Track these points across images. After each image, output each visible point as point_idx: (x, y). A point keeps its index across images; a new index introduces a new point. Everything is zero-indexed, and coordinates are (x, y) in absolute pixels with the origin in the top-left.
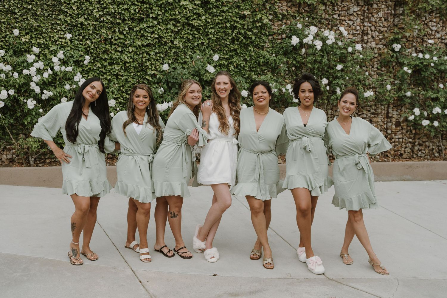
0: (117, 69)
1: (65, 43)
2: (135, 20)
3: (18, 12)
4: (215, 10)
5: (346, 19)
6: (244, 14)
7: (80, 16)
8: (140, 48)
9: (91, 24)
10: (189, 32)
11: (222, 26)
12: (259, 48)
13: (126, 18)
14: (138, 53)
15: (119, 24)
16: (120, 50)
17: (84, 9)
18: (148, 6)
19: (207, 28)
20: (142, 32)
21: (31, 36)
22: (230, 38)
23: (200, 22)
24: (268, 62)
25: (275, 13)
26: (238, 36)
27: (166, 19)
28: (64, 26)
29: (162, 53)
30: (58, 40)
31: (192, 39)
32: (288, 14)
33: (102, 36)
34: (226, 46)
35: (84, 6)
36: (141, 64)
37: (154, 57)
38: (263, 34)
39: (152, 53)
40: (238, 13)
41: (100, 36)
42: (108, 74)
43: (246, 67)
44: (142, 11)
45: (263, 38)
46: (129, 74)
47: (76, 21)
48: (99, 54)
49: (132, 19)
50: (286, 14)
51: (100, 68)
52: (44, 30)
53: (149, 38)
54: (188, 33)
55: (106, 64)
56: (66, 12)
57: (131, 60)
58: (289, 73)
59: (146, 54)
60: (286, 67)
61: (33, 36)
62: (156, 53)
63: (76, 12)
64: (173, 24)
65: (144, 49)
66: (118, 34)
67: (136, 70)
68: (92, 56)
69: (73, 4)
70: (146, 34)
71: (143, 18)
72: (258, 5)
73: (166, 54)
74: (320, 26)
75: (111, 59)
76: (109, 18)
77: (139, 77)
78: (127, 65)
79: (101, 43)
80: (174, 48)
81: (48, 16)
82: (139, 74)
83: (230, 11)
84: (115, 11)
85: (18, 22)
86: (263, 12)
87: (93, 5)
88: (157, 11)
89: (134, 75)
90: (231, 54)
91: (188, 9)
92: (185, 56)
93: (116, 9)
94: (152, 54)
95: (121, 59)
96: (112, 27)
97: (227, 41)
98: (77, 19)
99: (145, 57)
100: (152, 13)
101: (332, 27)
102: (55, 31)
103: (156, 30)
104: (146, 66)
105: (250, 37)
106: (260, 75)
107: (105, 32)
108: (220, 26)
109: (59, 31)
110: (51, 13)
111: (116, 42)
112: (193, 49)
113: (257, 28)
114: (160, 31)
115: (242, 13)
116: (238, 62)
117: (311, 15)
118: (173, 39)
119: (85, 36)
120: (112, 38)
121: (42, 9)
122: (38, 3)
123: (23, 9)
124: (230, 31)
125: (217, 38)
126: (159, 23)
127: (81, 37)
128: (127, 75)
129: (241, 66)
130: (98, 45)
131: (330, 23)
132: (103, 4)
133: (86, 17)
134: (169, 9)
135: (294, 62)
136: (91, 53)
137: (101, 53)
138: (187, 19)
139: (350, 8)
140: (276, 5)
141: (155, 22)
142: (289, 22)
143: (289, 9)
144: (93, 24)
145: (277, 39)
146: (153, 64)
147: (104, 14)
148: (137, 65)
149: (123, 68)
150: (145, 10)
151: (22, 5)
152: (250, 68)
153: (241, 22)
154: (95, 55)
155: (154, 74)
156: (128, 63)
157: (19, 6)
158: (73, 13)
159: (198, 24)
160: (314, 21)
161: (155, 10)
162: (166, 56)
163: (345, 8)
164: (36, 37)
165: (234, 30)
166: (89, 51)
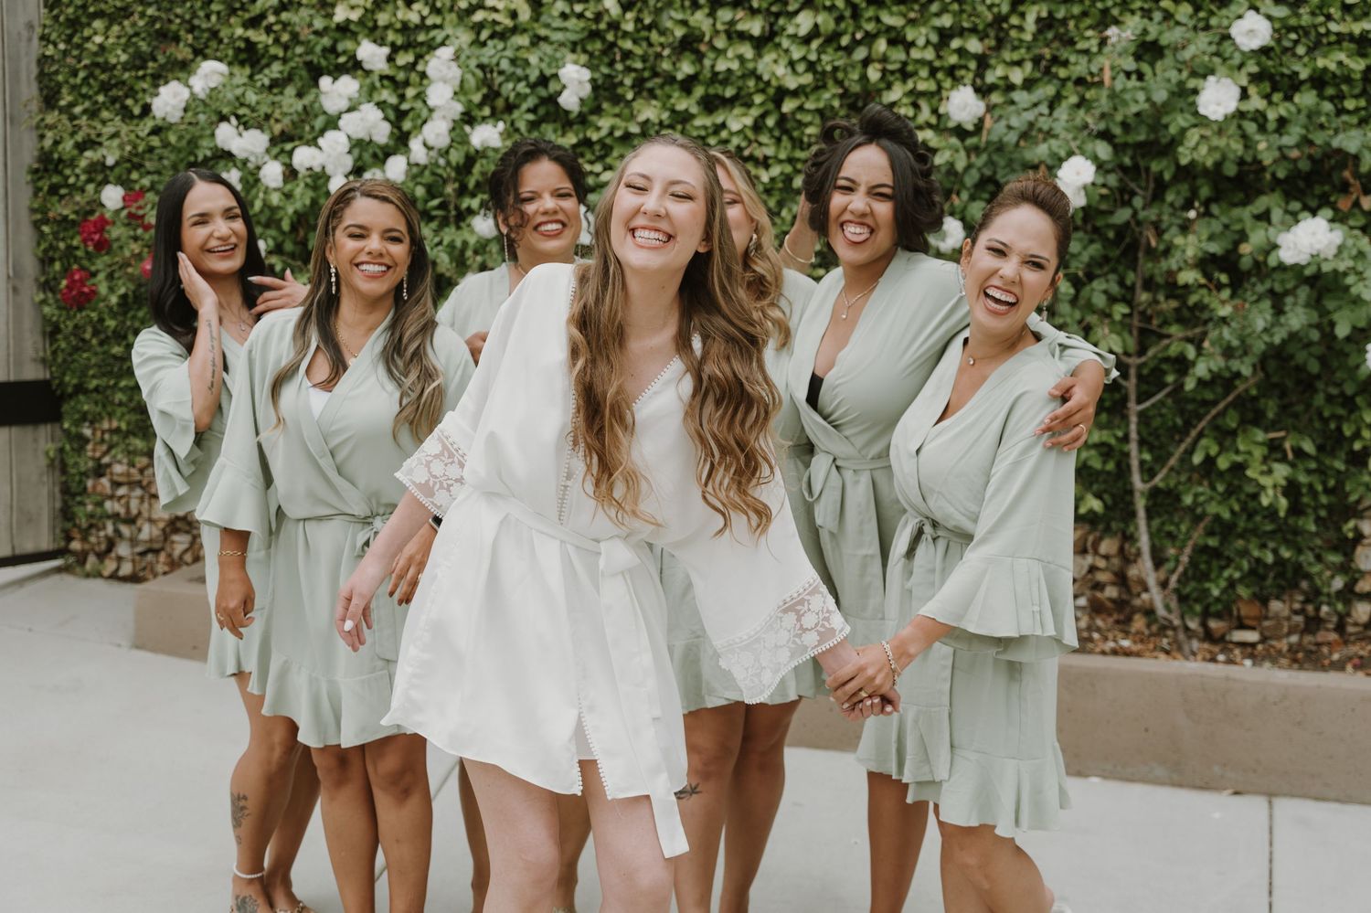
0: (739, 127)
8: (856, 15)
14: (846, 41)
16: (756, 32)
29: (975, 31)
36: (861, 98)
37: (931, 54)
39: (918, 35)
48: (659, 56)
55: (688, 104)
57: (809, 79)
59: (890, 43)
65: (878, 20)
68: (629, 69)
73: (1000, 34)
75: (712, 77)
78: (789, 106)
94: (921, 42)
95: (758, 78)
99: (884, 59)
130: (656, 13)
136: (627, 55)
137: (667, 53)
148: (836, 103)
149: (770, 122)
154: (639, 65)
156: (795, 94)
162: (1000, 43)
166: (613, 45)
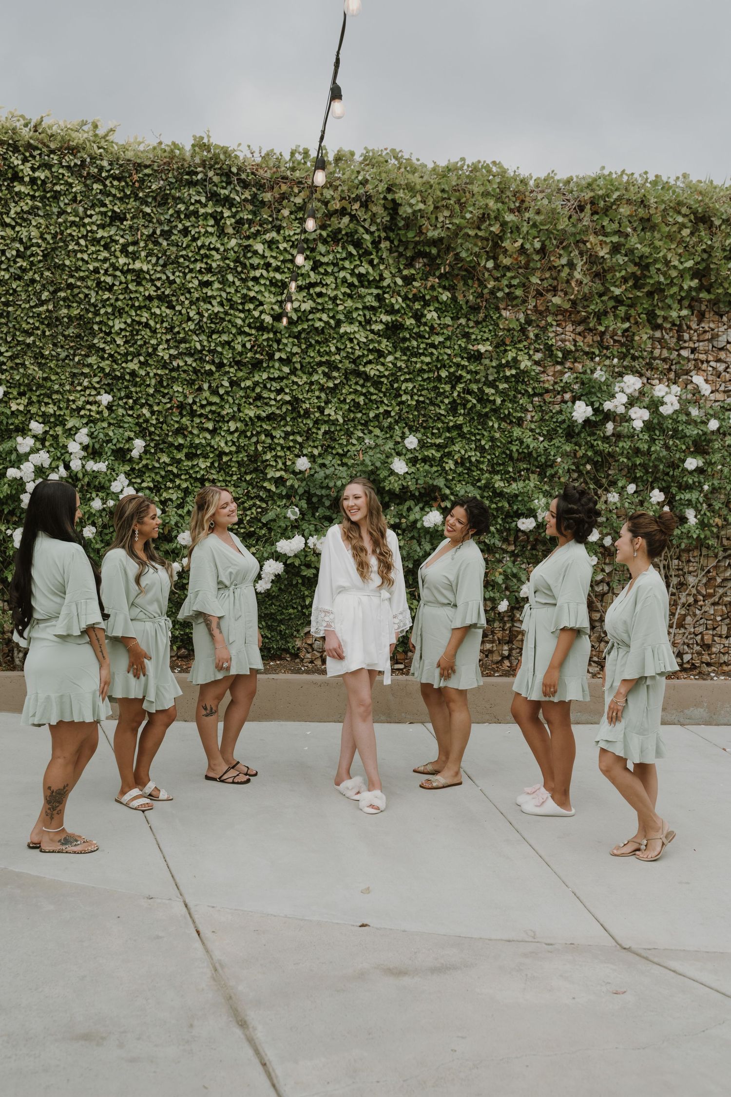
0: (203, 466)
1: (98, 413)
2: (245, 365)
3: (7, 351)
4: (415, 343)
5: (711, 358)
6: (478, 351)
7: (129, 358)
8: (253, 424)
9: (151, 375)
10: (359, 388)
11: (431, 375)
12: (511, 422)
13: (225, 361)
14: (249, 434)
15: (210, 373)
16: (211, 428)
17: (139, 343)
18: (271, 335)
19: (396, 380)
20: (258, 390)
21: (30, 398)
22: (446, 401)
23: (381, 368)
24: (530, 454)
25: (549, 348)
26: (464, 398)
27: (309, 363)
28: (97, 379)
29: (299, 433)
30: (83, 408)
31: (365, 404)
32: (577, 350)
33: (174, 399)
34: (439, 419)
35: (139, 337)
36: (254, 458)
37: (282, 441)
38: (520, 393)
39: (277, 433)
40: (465, 348)
41: (171, 399)
42: (183, 477)
43: (483, 463)
44: (259, 346)
45: (521, 402)
46: (228, 479)
47: (123, 368)
48: (167, 435)
49: (238, 363)
50: (573, 348)
51: (168, 465)
52: (56, 387)
53: (273, 402)
54: (356, 391)
55: (180, 456)
56: (103, 350)
57: (233, 449)
58: (579, 476)
59: (266, 436)
60: (570, 462)
61: (34, 399)
62: (287, 434)
63: (122, 350)
64: (324, 372)
65: (261, 426)
66: (207, 394)
67: (243, 469)
68: (153, 440)
69: (118, 334)
70: (265, 394)
71: (260, 362)
72: (509, 330)
73: (308, 435)
74: (648, 374)
75: (191, 445)
76: (189, 360)
77: (249, 483)
78: (225, 459)
79: (172, 414)
80: (325, 422)
81: (65, 359)
82: (248, 478)
83: (448, 343)
84: (203, 346)
85: (6, 370)
86: (521, 346)
87: (159, 336)
88: (290, 346)
89: (238, 479)
90: (448, 435)
91: (355, 342)
92: (348, 441)
93: (205, 343)
94: (278, 436)
95: (212, 447)
96: (194, 380)
97: (440, 408)
98: (124, 365)
99: (264, 442)
100: (279, 350)
101: (678, 376)
102: (79, 388)
103: (287, 386)
104: (263, 462)
105: (492, 398)
106: (515, 480)
107: (180, 390)
108: (426, 376)
109: (86, 388)
110: (72, 352)
111: (203, 411)
112: (366, 424)
113: (507, 379)
114: (295, 387)
115: (475, 348)
116: (463, 452)
117: (628, 351)
118: (323, 404)
119: (138, 398)
120: (194, 402)
121: (55, 345)
122: (47, 333)
123: (17, 345)
124: (448, 388)
125: (417, 401)
126: (293, 372)
127: (131, 401)
128: (224, 481)
129: (470, 462)
130: (166, 417)
131: (673, 367)
132: (179, 333)
133: (142, 359)
134: (317, 342)
135: (590, 453)
136: (151, 434)
137: (170, 434)
138: (354, 362)
139: (718, 336)
140: (551, 330)
141: (286, 370)
142: (579, 367)
143: (579, 338)
144: (155, 374)
145: (553, 403)
146: (280, 457)
147: (180, 354)
148: (245, 459)
149: (216, 465)
150: (265, 343)
151: (14, 336)
152: (492, 467)
153: (472, 367)
154: (157, 438)
155: (281, 478)
156: (226, 454)
157: (9, 339)
158: (116, 352)
159: (377, 373)
160: (636, 364)
161: (286, 345)
162: (308, 439)
163: (708, 336)
164: (39, 402)
165: (456, 384)
166: (146, 429)
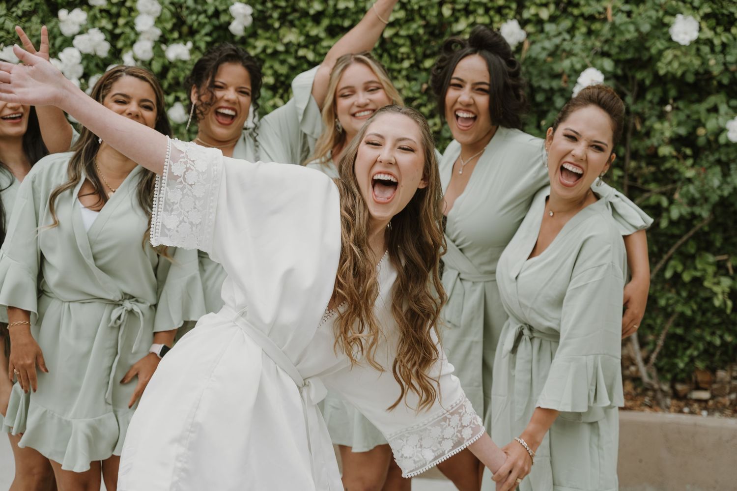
67: (419, 50)
89: (412, 66)
